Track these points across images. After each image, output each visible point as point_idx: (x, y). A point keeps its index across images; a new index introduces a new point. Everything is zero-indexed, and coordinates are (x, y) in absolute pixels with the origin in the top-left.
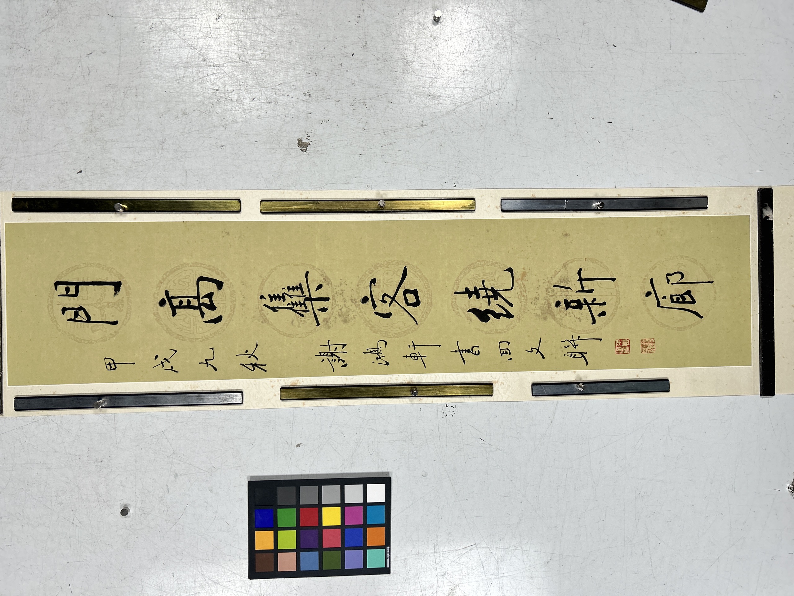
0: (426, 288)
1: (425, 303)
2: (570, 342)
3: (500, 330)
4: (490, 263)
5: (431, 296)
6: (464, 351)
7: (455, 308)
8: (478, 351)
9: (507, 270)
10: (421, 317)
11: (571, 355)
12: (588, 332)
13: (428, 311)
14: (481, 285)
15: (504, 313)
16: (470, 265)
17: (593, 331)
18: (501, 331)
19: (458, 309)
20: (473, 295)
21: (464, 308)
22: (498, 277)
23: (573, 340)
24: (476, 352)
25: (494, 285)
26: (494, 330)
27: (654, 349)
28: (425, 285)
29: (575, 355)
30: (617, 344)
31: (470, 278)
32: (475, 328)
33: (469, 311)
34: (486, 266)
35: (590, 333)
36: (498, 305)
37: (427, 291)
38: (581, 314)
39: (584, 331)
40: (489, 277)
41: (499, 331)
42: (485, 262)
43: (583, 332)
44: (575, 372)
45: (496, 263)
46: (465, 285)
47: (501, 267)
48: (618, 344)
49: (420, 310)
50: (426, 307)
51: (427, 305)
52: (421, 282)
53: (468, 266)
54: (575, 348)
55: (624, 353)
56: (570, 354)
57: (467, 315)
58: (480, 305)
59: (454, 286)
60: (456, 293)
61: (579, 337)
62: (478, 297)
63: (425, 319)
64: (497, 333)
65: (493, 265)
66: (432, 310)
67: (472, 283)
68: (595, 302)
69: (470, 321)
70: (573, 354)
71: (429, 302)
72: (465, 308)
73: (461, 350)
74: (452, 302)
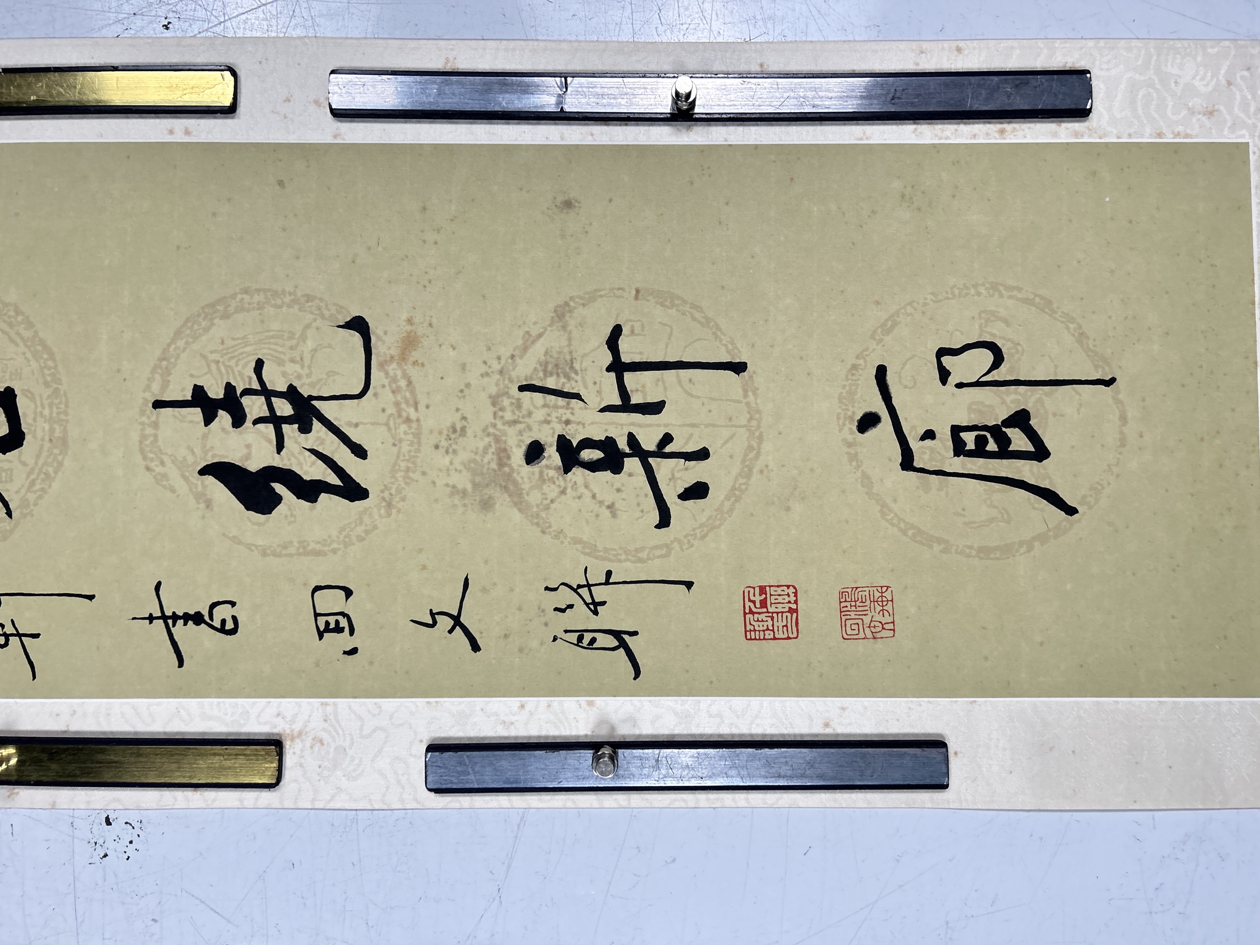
0: (47, 385)
1: (43, 440)
2: (575, 590)
3: (318, 543)
4: (287, 299)
5: (66, 413)
6: (180, 618)
7: (152, 460)
8: (234, 618)
9: (349, 325)
10: (23, 491)
11: (580, 639)
12: (644, 555)
13: (51, 470)
14: (250, 378)
15: (333, 480)
16: (212, 305)
17: (658, 553)
18: (318, 547)
19: (162, 463)
20: (221, 413)
21: (185, 459)
22: (315, 351)
23: (589, 586)
24: (223, 622)
25: (299, 377)
26: (295, 544)
27: (891, 626)
28: (43, 375)
29: (593, 640)
30: (748, 604)
31: (212, 352)
32: (224, 534)
33: (203, 472)
34: (270, 311)
35: (649, 559)
36: (312, 451)
37: (49, 397)
38: (618, 490)
39: (627, 552)
40: (280, 349)
41: (312, 546)
42: (269, 294)
43: (623, 557)
44: (590, 704)
45: (309, 298)
46: (192, 376)
47: (326, 313)
48: (754, 602)
49: (25, 464)
50: (45, 454)
51: (47, 445)
52: (29, 361)
53: (207, 306)
54: (596, 613)
55: (775, 638)
56: (574, 637)
57: (196, 487)
58: (245, 451)
59: (151, 380)
60: (158, 404)
61: (609, 574)
62: (238, 420)
63: (40, 497)
64: (307, 553)
65: (296, 307)
66: (66, 463)
67: (219, 369)
68: (668, 449)
69: (208, 507)
70: (587, 637)
71: (58, 433)
72: (190, 459)
73: (168, 613)
74: (144, 437)
